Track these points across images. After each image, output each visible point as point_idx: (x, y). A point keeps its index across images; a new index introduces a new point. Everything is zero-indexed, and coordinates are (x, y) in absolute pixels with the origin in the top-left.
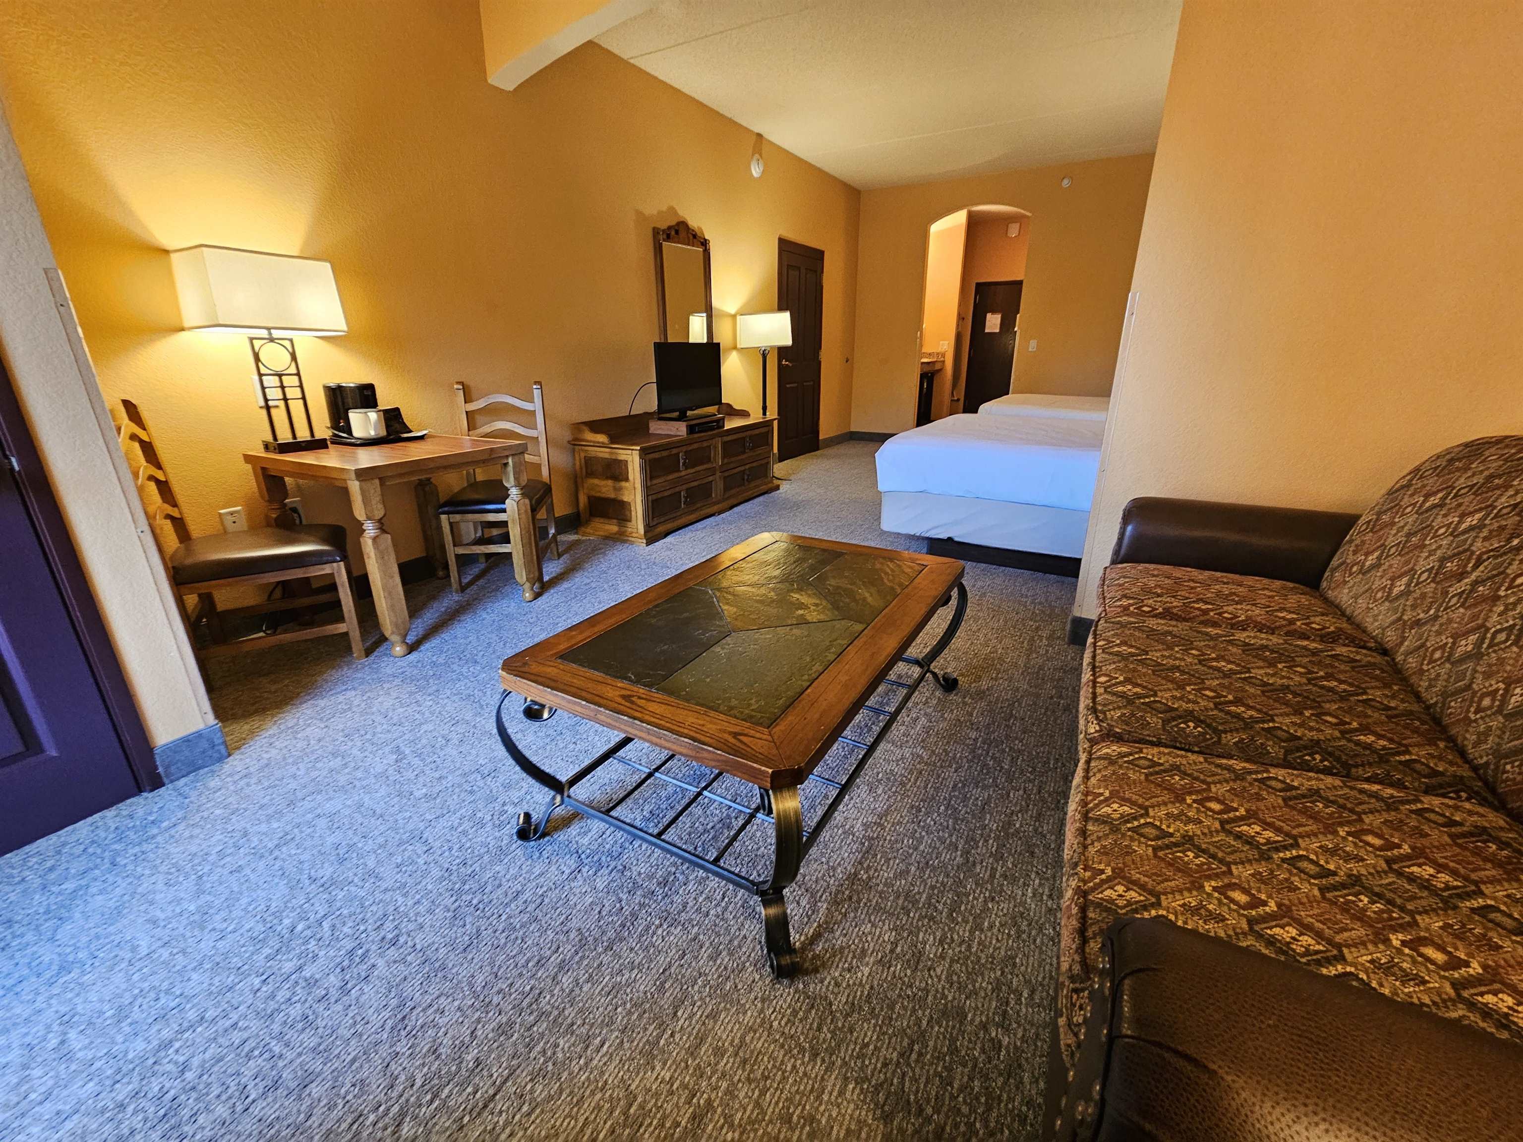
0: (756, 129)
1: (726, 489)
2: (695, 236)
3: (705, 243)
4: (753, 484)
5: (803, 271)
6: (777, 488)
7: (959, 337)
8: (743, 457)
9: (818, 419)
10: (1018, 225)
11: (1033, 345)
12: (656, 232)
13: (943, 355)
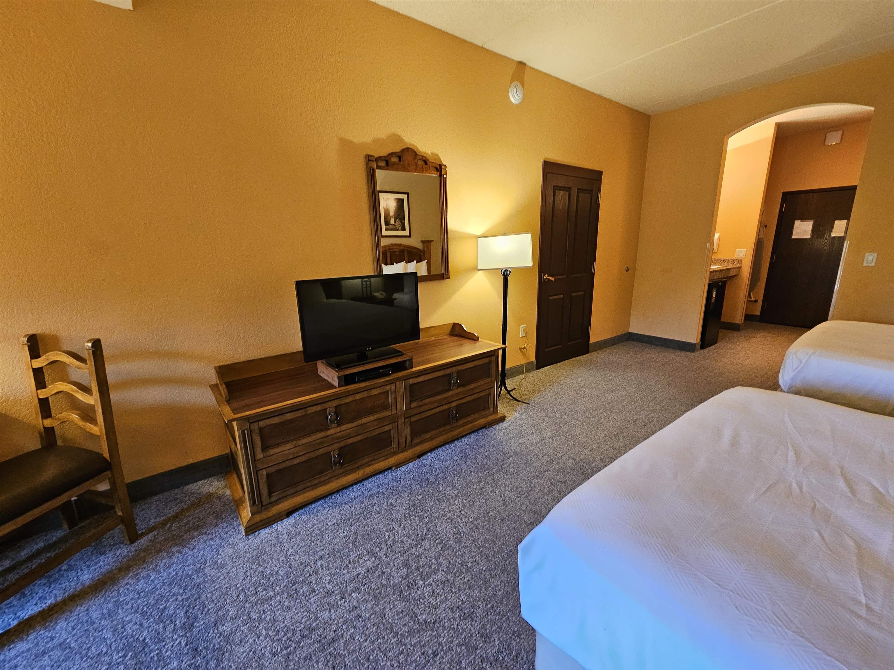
0: (517, 57)
1: (414, 435)
2: (426, 162)
3: (440, 169)
4: (461, 422)
5: (574, 192)
6: (503, 419)
7: (759, 245)
8: (451, 393)
9: (589, 324)
10: (840, 133)
11: (870, 259)
12: (369, 159)
13: (740, 261)
